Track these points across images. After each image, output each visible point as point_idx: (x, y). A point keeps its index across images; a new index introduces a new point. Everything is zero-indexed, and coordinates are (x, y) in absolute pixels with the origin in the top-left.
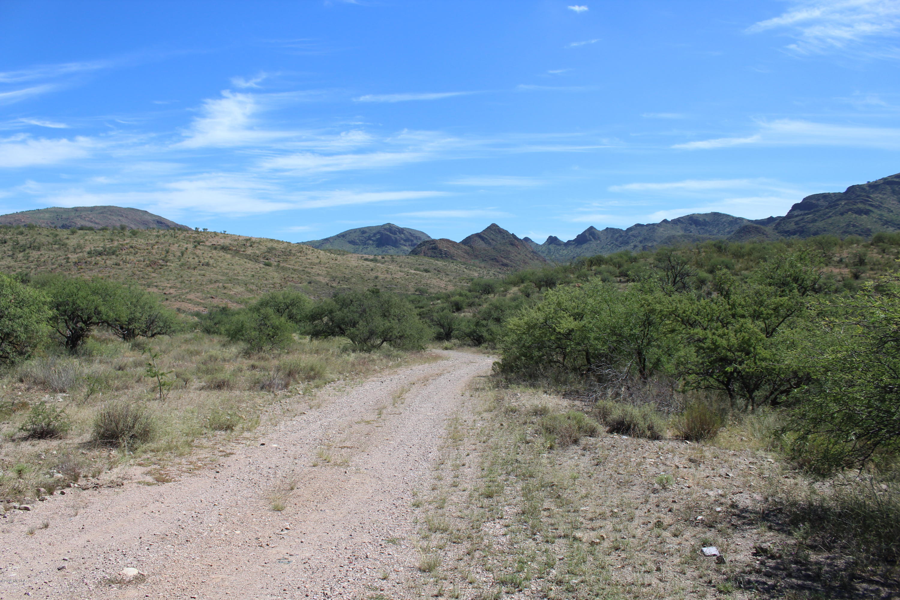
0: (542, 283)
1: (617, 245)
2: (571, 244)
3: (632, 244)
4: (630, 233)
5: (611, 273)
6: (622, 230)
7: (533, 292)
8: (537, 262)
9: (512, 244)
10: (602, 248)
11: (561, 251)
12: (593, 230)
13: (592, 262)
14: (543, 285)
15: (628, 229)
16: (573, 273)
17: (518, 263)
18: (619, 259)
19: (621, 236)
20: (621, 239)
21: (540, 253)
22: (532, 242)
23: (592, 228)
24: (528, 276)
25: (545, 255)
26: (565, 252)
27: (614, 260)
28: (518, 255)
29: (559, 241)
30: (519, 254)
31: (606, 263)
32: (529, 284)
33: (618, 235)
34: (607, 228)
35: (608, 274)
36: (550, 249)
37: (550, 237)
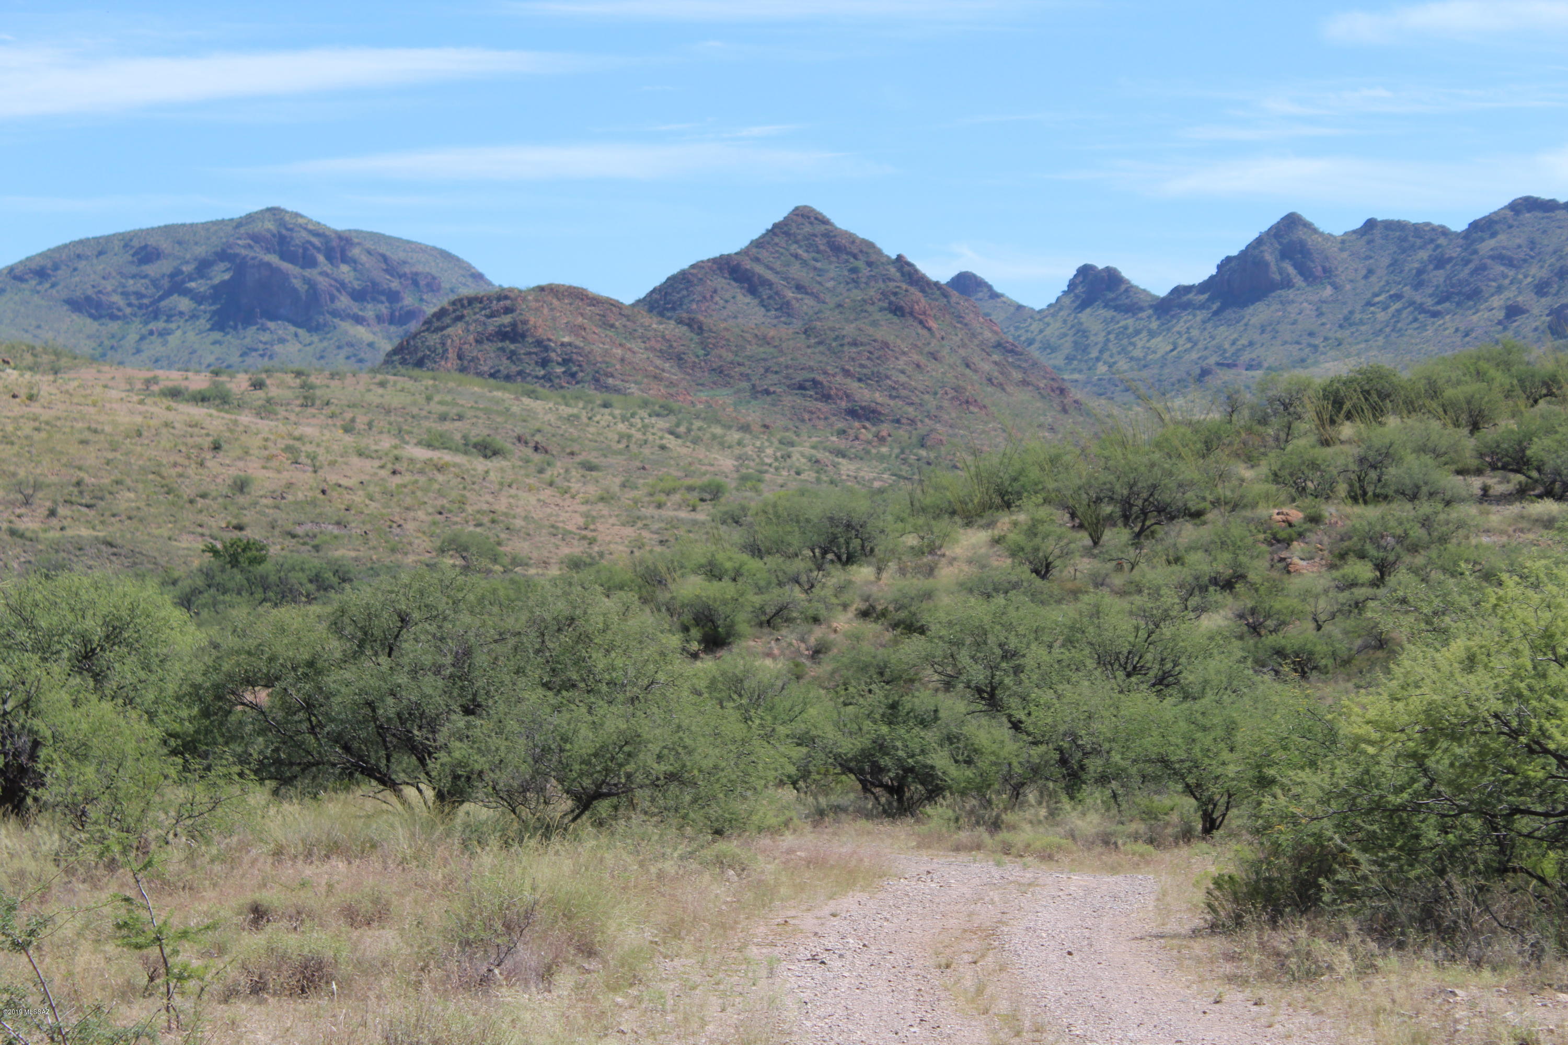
0: (1107, 509)
1: (1421, 309)
2: (1185, 306)
3: (1497, 302)
4: (1487, 246)
5: (1436, 453)
6: (1444, 232)
7: (1066, 554)
8: (1022, 396)
9: (897, 311)
10: (1347, 322)
11: (1141, 341)
12: (1300, 233)
13: (1338, 403)
14: (1110, 520)
15: (1475, 226)
16: (1251, 460)
17: (931, 402)
18: (1472, 388)
19: (1440, 262)
20: (1438, 277)
21: (1034, 352)
22: (995, 295)
23: (1292, 222)
24: (1034, 473)
25: (1058, 360)
26: (1161, 345)
27: (1449, 393)
28: (931, 365)
29: (1130, 289)
30: (934, 356)
31: (1411, 407)
32: (1043, 512)
33: (1424, 255)
34: (1370, 224)
35: (1427, 459)
36: (1083, 333)
37: (1085, 272)
